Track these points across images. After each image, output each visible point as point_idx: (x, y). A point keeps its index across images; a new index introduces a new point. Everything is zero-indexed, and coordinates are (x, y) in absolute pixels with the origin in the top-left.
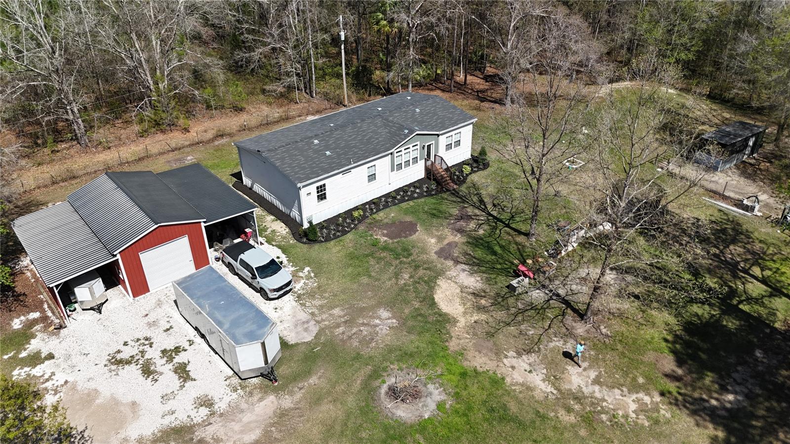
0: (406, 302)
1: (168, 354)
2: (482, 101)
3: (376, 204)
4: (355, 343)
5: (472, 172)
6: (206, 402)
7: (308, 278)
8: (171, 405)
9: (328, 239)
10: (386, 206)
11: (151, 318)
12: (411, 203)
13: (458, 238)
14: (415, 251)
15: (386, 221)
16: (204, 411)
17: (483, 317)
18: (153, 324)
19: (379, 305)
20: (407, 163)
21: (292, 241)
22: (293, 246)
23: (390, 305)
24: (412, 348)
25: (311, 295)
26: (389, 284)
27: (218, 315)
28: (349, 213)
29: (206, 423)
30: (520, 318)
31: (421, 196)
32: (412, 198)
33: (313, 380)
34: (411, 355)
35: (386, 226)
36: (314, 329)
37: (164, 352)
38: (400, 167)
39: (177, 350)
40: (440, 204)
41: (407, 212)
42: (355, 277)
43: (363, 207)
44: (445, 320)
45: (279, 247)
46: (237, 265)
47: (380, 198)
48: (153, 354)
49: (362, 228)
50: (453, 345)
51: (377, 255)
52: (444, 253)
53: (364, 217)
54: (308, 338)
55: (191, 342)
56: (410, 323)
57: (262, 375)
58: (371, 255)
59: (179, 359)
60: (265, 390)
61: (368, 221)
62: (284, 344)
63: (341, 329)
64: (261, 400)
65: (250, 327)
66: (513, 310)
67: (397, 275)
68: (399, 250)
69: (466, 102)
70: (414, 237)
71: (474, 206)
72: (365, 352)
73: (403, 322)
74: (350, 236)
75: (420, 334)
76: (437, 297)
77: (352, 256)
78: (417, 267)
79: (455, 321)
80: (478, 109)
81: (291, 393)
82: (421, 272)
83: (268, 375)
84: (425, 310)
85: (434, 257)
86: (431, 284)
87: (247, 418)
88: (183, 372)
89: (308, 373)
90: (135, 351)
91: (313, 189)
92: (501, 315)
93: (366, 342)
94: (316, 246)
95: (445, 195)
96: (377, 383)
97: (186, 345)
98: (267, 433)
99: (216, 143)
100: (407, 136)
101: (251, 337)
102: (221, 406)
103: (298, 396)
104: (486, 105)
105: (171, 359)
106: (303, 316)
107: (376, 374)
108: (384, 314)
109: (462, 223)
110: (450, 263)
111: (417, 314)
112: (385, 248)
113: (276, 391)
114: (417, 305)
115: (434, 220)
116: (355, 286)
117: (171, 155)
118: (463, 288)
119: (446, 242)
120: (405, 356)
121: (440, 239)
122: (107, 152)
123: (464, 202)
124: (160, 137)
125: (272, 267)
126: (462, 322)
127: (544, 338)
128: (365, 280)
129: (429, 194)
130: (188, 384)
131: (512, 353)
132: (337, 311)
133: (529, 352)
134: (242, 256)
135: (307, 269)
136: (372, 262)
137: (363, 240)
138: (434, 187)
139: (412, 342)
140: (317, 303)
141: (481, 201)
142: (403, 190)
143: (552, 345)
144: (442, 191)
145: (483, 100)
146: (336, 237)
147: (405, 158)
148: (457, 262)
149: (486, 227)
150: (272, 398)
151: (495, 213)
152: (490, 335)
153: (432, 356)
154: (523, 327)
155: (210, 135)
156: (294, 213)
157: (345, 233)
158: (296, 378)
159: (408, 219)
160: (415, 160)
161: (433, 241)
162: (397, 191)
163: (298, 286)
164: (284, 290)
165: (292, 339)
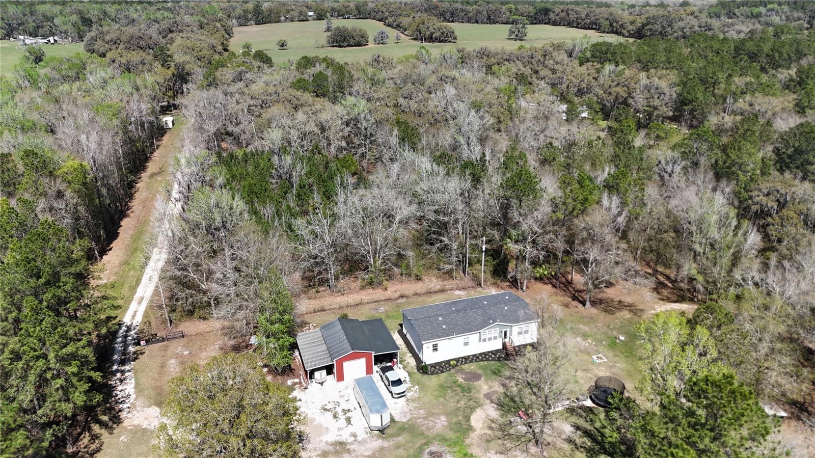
0: (457, 416)
1: (345, 411)
2: (573, 300)
3: (466, 359)
4: (424, 428)
5: (531, 351)
6: (355, 436)
7: (416, 392)
8: (341, 432)
9: (433, 374)
10: (471, 362)
11: (341, 394)
12: (486, 363)
13: (501, 390)
14: (473, 391)
15: (467, 370)
16: (353, 439)
17: (489, 432)
18: (342, 397)
19: (442, 414)
20: (490, 339)
21: (415, 371)
22: (414, 373)
23: (447, 415)
24: (448, 437)
25: (413, 401)
26: (452, 404)
27: (367, 398)
28: (449, 361)
29: (352, 443)
30: (507, 437)
31: (493, 360)
32: (487, 360)
33: (400, 439)
34: (446, 440)
35: (466, 373)
36: (408, 417)
37: (343, 410)
38: (485, 340)
39: (349, 411)
40: (502, 367)
41: (481, 368)
42: (437, 397)
43: (457, 360)
44: (470, 428)
45: (408, 372)
46: (384, 377)
47: (469, 356)
48: (339, 410)
49: (453, 371)
50: (468, 441)
51: (454, 388)
52: (488, 396)
53: (456, 365)
54: (404, 420)
55: (355, 409)
56: (453, 426)
57: (379, 430)
58: (451, 387)
59: (349, 414)
60: (379, 437)
61: (457, 368)
62: (392, 420)
63: (420, 420)
64: (376, 440)
65: (378, 407)
66: (506, 433)
67: (458, 401)
68: (466, 388)
70: (476, 383)
72: (427, 433)
73: (450, 424)
74: (444, 374)
75: (455, 432)
76: (472, 418)
77: (441, 386)
78: (470, 400)
79: (475, 430)
81: (389, 441)
82: (471, 403)
83: (382, 431)
84: (463, 422)
85: (482, 396)
86: (472, 409)
87: (368, 446)
88: (348, 420)
89: (399, 435)
90: (332, 407)
91: (431, 345)
92: (499, 434)
93: (429, 429)
94: (426, 376)
95: (507, 362)
96: (426, 447)
97: (353, 409)
98: (374, 454)
99: (399, 301)
100: (490, 324)
101: (378, 411)
102: (359, 438)
103: (391, 443)
105: (345, 414)
106: (406, 410)
107: (427, 444)
108: (443, 418)
109: (507, 381)
110: (488, 401)
111: (459, 423)
112: (459, 386)
113: (383, 438)
114: (461, 418)
115: (493, 376)
116: (435, 402)
117: (373, 304)
118: (487, 416)
119: (492, 390)
120: (443, 439)
121: (490, 387)
125: (398, 382)
126: (478, 432)
127: (513, 449)
128: (441, 399)
129: (499, 360)
130: (350, 426)
131: (493, 452)
132: (422, 412)
133: (501, 453)
134: (386, 374)
135: (417, 387)
136: (450, 391)
137: (450, 378)
138: (503, 356)
139: (451, 435)
140: (415, 405)
142: (485, 354)
143: (514, 453)
144: (506, 359)
146: (437, 373)
147: (487, 337)
148: (492, 402)
150: (381, 441)
152: (488, 441)
153: (456, 443)
154: (506, 442)
155: (397, 295)
156: (420, 356)
157: (443, 372)
158: (393, 436)
159: (480, 372)
160: (495, 338)
161: (486, 387)
162: (481, 354)
163: (409, 395)
164: (402, 395)
165: (397, 419)
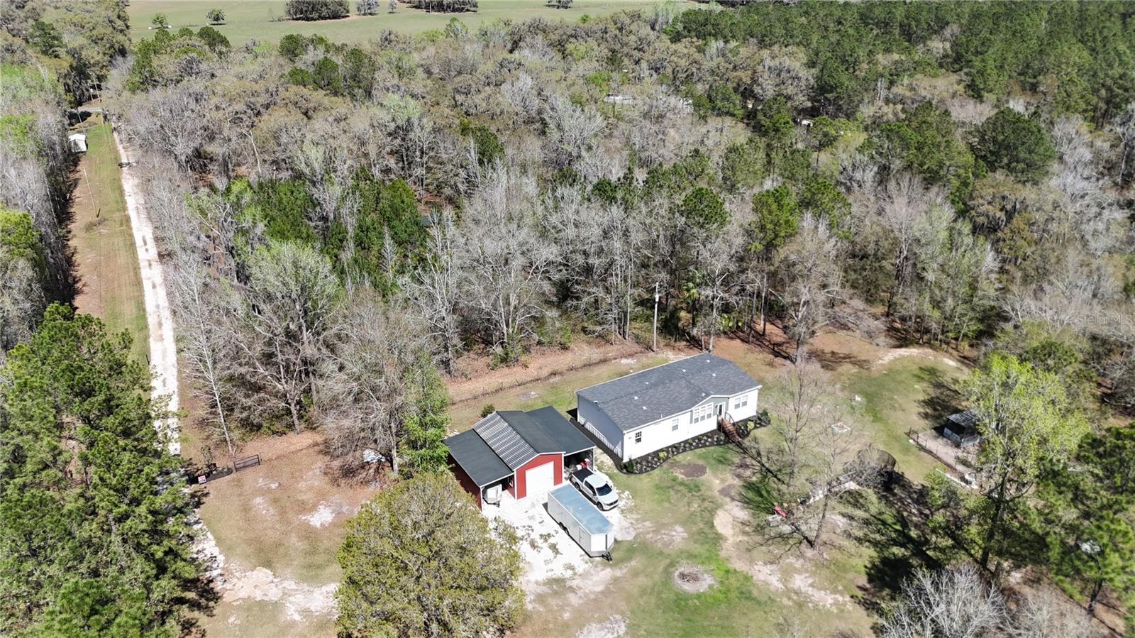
0: (695, 523)
1: (545, 537)
2: (776, 356)
3: (676, 448)
4: (660, 545)
5: (755, 427)
6: (571, 567)
7: (628, 499)
8: (550, 566)
9: (641, 472)
10: (684, 450)
11: (530, 514)
12: (703, 450)
13: (737, 482)
14: (703, 488)
15: (684, 462)
16: (570, 573)
17: (746, 538)
18: (531, 518)
19: (676, 523)
20: (703, 418)
21: (616, 471)
22: (616, 475)
23: (683, 524)
24: (696, 552)
25: (631, 510)
26: (683, 509)
27: (578, 515)
28: (656, 453)
29: (572, 578)
30: (770, 542)
31: (711, 444)
32: (705, 446)
33: (633, 563)
34: (695, 557)
35: (684, 466)
36: (634, 534)
37: (541, 536)
38: (697, 420)
39: (549, 535)
40: (726, 452)
41: (700, 457)
42: (660, 502)
43: (666, 450)
44: (719, 538)
45: (607, 474)
46: (582, 485)
47: (680, 444)
48: (535, 536)
49: (665, 466)
50: (723, 554)
51: (676, 488)
52: (725, 492)
53: (668, 458)
54: (630, 538)
55: (557, 532)
56: (696, 537)
57: (603, 556)
58: (672, 487)
59: (552, 540)
60: (605, 566)
61: (670, 461)
62: (615, 540)
63: (650, 535)
64: (603, 570)
65: (598, 525)
66: (767, 537)
67: (689, 504)
68: (692, 486)
69: (761, 356)
70: (703, 477)
71: (753, 457)
72: (666, 551)
73: (691, 535)
74: (656, 471)
75: (702, 544)
76: (716, 523)
77: (658, 487)
78: (704, 500)
79: (726, 539)
80: (771, 364)
81: (621, 569)
82: (706, 504)
83: (607, 557)
84: (707, 530)
85: (717, 494)
86: (712, 512)
87: (595, 578)
88: (554, 547)
89: (630, 559)
90: (524, 533)
91: (633, 435)
92: (759, 538)
93: (666, 545)
94: (633, 477)
95: (731, 446)
96: (673, 569)
97: (554, 533)
98: (607, 588)
99: (552, 380)
100: (703, 398)
101: (600, 531)
102: (580, 570)
103: (625, 571)
104: (779, 360)
105: (546, 540)
106: (626, 524)
107: (672, 564)
108: (679, 529)
109: (741, 470)
110: (728, 500)
111: (701, 532)
112: (682, 484)
113: (611, 566)
114: (701, 525)
115: (720, 466)
116: (660, 509)
117: (518, 388)
118: (734, 519)
119: (727, 484)
120: (691, 556)
121: (723, 481)
122: (470, 383)
123: (745, 453)
124: (506, 370)
125: (605, 490)
126: (731, 540)
127: (784, 556)
128: (666, 505)
129: (718, 443)
130: (559, 556)
131: (760, 563)
132: (647, 524)
133: (772, 563)
134: (586, 479)
135: (627, 492)
136: (672, 493)
137: (666, 476)
138: (722, 438)
139: (697, 549)
140: (635, 516)
141: (759, 454)
142: (698, 438)
143: (788, 561)
144: (728, 442)
145: (777, 354)
146: (646, 471)
147: (701, 414)
148: (733, 499)
149: (759, 475)
150: (609, 570)
151: (767, 465)
152: (749, 550)
153: (709, 559)
154: (771, 548)
155: (545, 372)
156: (617, 450)
157: (653, 468)
158: (622, 560)
159: (701, 462)
160: (709, 416)
161: (717, 482)
162: (693, 439)
163: (621, 504)
164: (613, 504)
165: (619, 539)
